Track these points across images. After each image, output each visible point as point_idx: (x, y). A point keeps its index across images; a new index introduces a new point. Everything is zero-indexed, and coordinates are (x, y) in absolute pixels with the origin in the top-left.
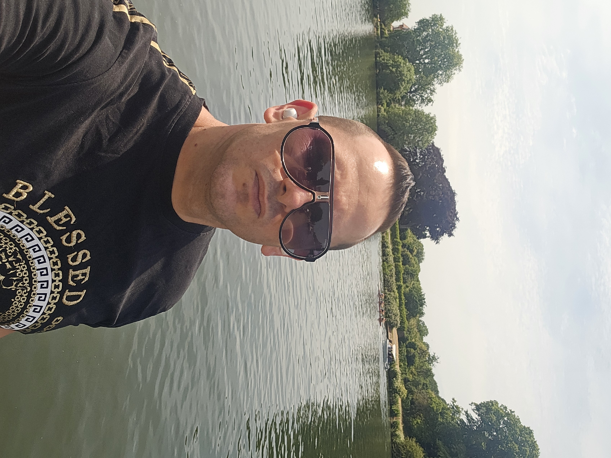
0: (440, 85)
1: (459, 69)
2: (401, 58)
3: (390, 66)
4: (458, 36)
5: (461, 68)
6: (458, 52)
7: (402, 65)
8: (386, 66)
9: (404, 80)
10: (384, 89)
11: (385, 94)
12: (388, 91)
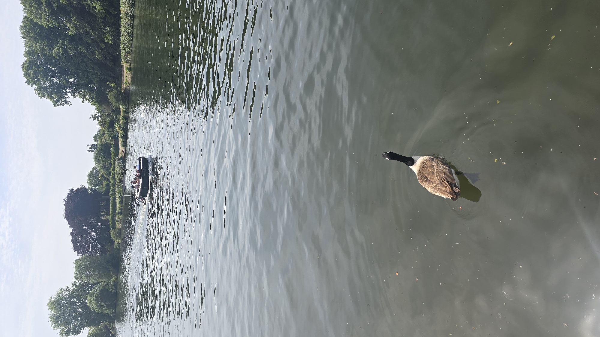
0: (68, 287)
1: (51, 299)
2: (97, 311)
3: (105, 306)
4: (50, 323)
5: (50, 299)
6: (51, 312)
7: (96, 307)
8: (108, 306)
9: (96, 297)
10: (111, 291)
11: (111, 290)
12: (109, 290)
